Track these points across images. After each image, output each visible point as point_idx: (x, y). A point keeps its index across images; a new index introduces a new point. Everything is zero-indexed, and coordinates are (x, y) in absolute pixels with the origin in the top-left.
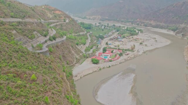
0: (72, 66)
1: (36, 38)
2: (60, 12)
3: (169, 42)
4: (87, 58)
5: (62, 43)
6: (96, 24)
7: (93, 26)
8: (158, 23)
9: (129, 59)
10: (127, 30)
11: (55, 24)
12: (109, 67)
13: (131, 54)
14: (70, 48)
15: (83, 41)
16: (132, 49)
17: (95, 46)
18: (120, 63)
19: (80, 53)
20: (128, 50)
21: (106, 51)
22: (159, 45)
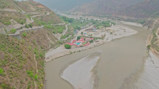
0: (46, 50)
1: (11, 25)
2: (43, 6)
3: (135, 32)
4: (62, 44)
5: (38, 30)
6: (77, 18)
7: (75, 20)
8: (130, 18)
9: (98, 45)
10: (103, 23)
11: (36, 16)
12: (80, 51)
13: (100, 41)
14: (46, 35)
15: (60, 30)
16: (103, 38)
17: (71, 34)
18: (89, 49)
19: (55, 40)
20: (99, 38)
21: (79, 39)
22: (126, 35)
